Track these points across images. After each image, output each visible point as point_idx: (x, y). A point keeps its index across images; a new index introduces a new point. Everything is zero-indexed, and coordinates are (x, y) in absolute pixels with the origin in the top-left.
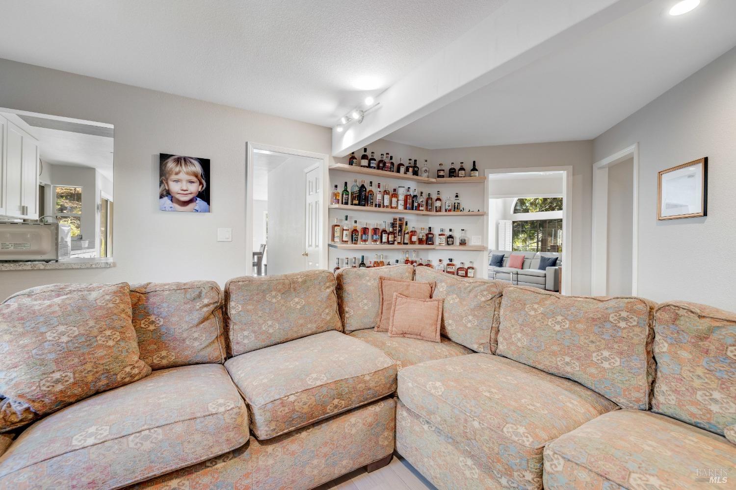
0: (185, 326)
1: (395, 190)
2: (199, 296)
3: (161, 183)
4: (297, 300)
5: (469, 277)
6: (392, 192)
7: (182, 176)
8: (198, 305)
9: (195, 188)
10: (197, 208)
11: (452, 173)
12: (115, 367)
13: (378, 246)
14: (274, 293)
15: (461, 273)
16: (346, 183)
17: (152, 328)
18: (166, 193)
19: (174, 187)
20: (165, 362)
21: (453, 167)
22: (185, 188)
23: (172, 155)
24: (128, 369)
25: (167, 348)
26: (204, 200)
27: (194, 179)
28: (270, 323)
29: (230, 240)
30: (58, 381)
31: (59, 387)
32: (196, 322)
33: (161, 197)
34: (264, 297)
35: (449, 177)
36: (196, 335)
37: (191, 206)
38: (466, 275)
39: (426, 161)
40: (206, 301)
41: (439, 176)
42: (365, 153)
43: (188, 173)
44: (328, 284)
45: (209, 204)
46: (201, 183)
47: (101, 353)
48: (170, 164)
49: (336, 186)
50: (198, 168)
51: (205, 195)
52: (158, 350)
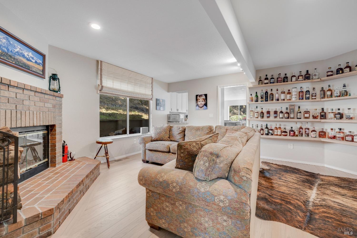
0: (176, 134)
1: (289, 90)
2: (179, 128)
3: (196, 102)
4: (199, 132)
5: (355, 142)
6: (286, 92)
7: (201, 100)
8: (179, 130)
9: (203, 103)
10: (204, 108)
11: (340, 71)
12: (163, 138)
13: (278, 119)
14: (194, 130)
15: (347, 138)
16: (256, 93)
17: (172, 133)
18: (197, 105)
19: (199, 103)
20: (173, 140)
21: (340, 67)
22: (201, 103)
23: (198, 95)
24: (165, 138)
25: (173, 137)
26: (205, 106)
27: (203, 100)
28: (191, 136)
29: (213, 117)
30: (157, 137)
31: (157, 138)
32: (178, 133)
33: (196, 106)
34: (191, 130)
35: (337, 74)
36: (178, 136)
37: (203, 108)
38: (352, 141)
39: (316, 69)
40: (180, 130)
41: (328, 76)
42: (267, 77)
43: (202, 99)
44: (208, 129)
45: (207, 107)
46: (205, 101)
47: (162, 135)
48: (198, 97)
49: (251, 95)
50: (204, 97)
51: (206, 105)
52: (172, 137)
